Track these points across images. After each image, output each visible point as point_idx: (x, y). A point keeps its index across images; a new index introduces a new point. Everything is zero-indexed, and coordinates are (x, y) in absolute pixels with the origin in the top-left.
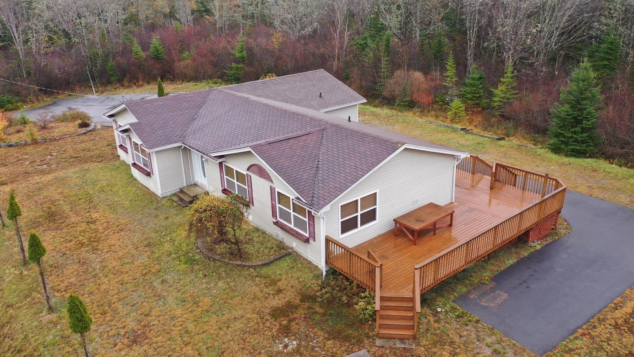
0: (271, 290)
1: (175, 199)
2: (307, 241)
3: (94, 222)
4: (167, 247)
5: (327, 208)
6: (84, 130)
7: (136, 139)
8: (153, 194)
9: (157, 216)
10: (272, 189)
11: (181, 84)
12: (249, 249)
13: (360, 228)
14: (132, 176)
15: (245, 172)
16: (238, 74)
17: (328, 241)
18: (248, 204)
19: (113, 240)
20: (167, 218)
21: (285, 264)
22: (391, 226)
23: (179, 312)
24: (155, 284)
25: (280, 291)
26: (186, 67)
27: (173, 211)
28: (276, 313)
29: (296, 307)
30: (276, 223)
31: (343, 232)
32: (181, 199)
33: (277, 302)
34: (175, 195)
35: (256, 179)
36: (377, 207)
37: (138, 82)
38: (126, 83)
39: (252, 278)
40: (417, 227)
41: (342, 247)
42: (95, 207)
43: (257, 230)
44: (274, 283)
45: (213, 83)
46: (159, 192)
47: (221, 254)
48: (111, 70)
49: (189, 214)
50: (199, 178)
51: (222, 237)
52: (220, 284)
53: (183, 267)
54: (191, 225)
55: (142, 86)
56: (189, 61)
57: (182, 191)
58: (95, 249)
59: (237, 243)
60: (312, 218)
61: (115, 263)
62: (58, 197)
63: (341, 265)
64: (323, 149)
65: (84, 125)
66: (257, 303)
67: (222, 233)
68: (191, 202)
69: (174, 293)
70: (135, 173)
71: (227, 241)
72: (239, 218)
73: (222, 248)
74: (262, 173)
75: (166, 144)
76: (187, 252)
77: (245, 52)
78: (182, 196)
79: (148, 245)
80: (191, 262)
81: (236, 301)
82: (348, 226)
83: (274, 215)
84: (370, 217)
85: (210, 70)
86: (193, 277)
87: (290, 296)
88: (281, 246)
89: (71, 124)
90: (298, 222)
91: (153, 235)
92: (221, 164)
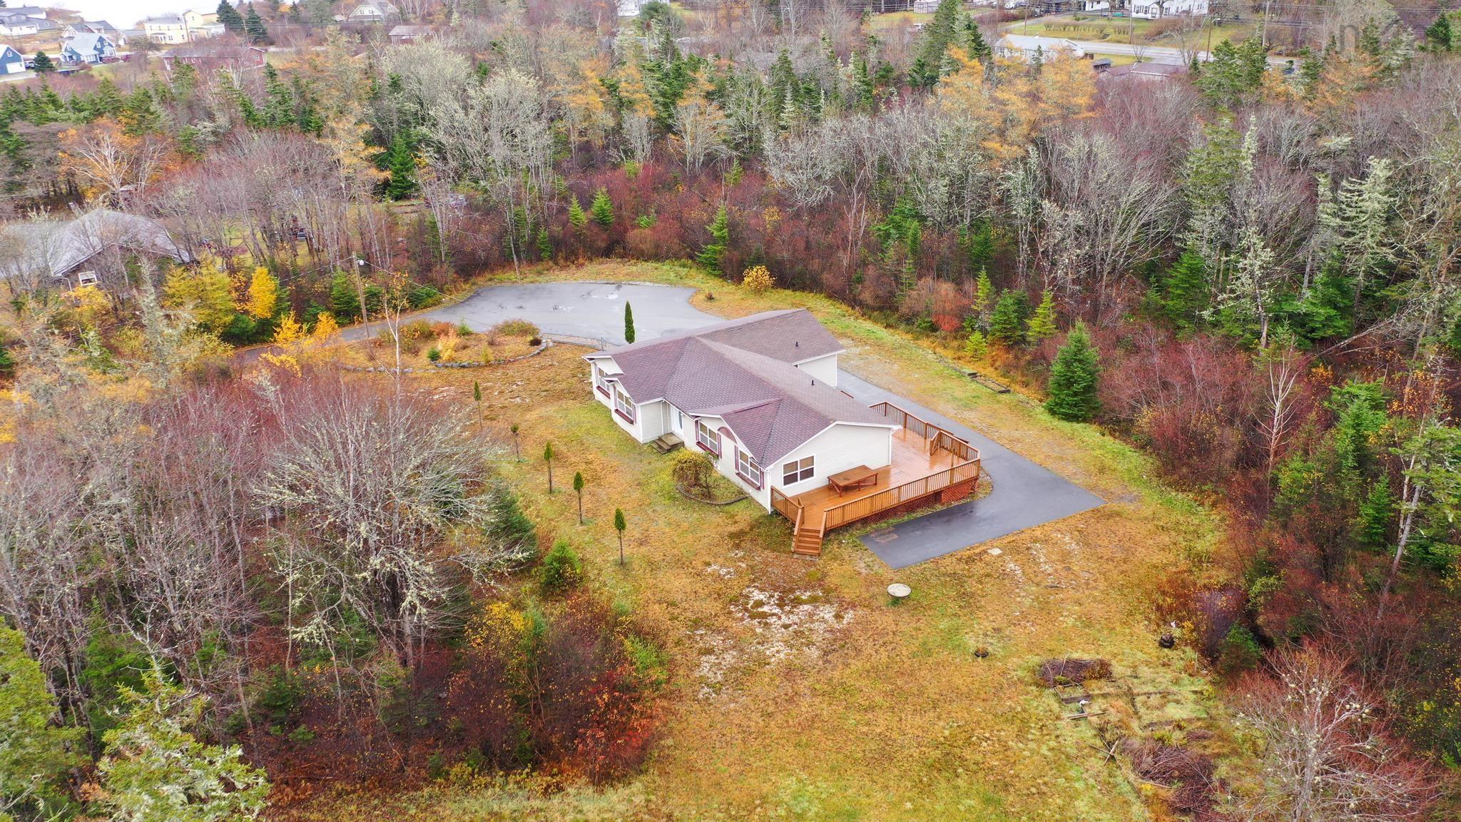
0: (729, 521)
1: (655, 446)
2: (759, 489)
3: (591, 463)
4: (654, 486)
5: (771, 466)
6: (536, 350)
7: (621, 388)
8: (634, 440)
9: (641, 461)
10: (736, 448)
11: (635, 264)
12: (717, 492)
13: (799, 482)
14: (612, 420)
15: (716, 432)
16: (716, 259)
17: (772, 490)
18: (718, 457)
19: (611, 478)
20: (650, 463)
21: (742, 505)
22: (826, 483)
23: (667, 530)
24: (649, 512)
25: (736, 522)
26: (643, 240)
27: (654, 457)
28: (732, 536)
29: (746, 533)
30: (738, 474)
31: (785, 484)
32: (660, 447)
33: (733, 529)
34: (654, 442)
35: (724, 438)
36: (815, 466)
37: (577, 259)
38: (562, 262)
39: (718, 513)
40: (842, 484)
41: (781, 495)
42: (587, 449)
43: (724, 478)
44: (733, 516)
45: (680, 266)
46: (641, 439)
47: (695, 495)
48: (543, 243)
49: (669, 462)
50: (675, 428)
51: (697, 482)
52: (695, 515)
53: (667, 502)
54: (674, 471)
55: (582, 265)
56: (647, 232)
57: (660, 439)
58: (599, 485)
59: (707, 487)
60: (762, 473)
61: (617, 496)
62: (551, 437)
63: (781, 508)
64: (777, 420)
65: (536, 342)
66: (719, 528)
67: (697, 479)
68: (669, 451)
69: (663, 519)
70: (616, 417)
71: (700, 485)
72: (709, 467)
73: (695, 490)
74: (729, 435)
75: (650, 399)
76: (669, 493)
77: (726, 230)
78: (660, 443)
79: (639, 484)
80: (673, 499)
81: (704, 526)
82: (789, 480)
83: (737, 467)
84: (808, 473)
85: (675, 244)
86: (675, 509)
87: (742, 525)
88: (741, 492)
89: (519, 340)
90: (753, 474)
91: (641, 477)
92: (697, 422)
